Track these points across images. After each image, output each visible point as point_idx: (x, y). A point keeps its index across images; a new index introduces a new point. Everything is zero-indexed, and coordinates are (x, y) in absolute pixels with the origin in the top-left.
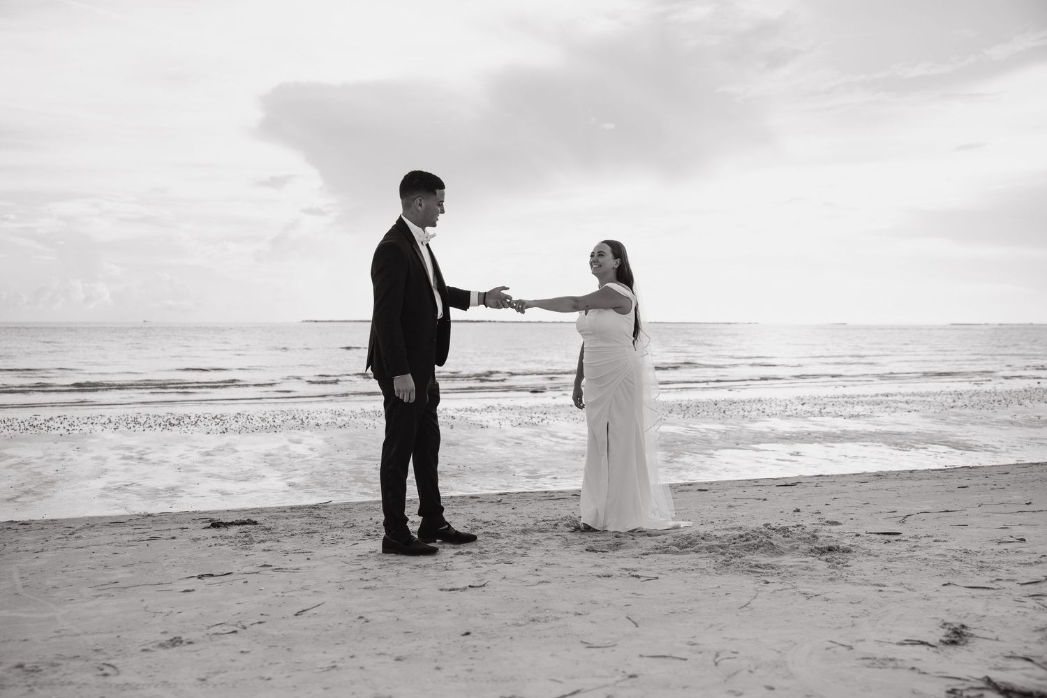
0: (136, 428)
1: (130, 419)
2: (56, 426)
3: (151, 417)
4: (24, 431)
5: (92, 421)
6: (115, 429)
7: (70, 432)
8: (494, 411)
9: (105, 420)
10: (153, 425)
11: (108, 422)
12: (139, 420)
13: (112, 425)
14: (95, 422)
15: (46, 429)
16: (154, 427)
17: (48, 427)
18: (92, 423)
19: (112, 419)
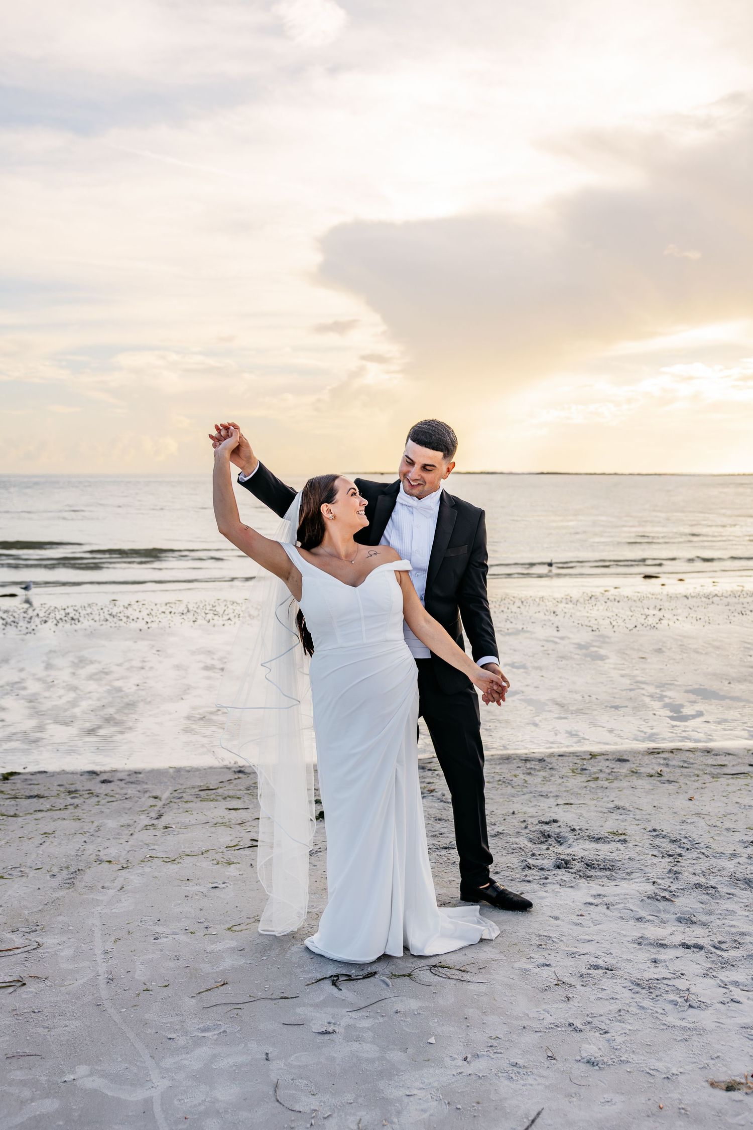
0: (215, 622)
1: (208, 607)
2: (136, 614)
3: (228, 603)
4: (104, 623)
5: (170, 610)
6: (194, 621)
7: (149, 625)
8: (598, 603)
9: (182, 608)
10: (231, 616)
11: (186, 611)
12: (218, 609)
13: (190, 615)
14: (173, 611)
15: (125, 619)
16: (234, 620)
17: (128, 617)
18: (170, 612)
19: (191, 608)
